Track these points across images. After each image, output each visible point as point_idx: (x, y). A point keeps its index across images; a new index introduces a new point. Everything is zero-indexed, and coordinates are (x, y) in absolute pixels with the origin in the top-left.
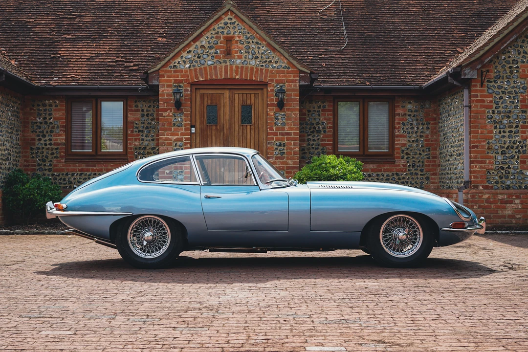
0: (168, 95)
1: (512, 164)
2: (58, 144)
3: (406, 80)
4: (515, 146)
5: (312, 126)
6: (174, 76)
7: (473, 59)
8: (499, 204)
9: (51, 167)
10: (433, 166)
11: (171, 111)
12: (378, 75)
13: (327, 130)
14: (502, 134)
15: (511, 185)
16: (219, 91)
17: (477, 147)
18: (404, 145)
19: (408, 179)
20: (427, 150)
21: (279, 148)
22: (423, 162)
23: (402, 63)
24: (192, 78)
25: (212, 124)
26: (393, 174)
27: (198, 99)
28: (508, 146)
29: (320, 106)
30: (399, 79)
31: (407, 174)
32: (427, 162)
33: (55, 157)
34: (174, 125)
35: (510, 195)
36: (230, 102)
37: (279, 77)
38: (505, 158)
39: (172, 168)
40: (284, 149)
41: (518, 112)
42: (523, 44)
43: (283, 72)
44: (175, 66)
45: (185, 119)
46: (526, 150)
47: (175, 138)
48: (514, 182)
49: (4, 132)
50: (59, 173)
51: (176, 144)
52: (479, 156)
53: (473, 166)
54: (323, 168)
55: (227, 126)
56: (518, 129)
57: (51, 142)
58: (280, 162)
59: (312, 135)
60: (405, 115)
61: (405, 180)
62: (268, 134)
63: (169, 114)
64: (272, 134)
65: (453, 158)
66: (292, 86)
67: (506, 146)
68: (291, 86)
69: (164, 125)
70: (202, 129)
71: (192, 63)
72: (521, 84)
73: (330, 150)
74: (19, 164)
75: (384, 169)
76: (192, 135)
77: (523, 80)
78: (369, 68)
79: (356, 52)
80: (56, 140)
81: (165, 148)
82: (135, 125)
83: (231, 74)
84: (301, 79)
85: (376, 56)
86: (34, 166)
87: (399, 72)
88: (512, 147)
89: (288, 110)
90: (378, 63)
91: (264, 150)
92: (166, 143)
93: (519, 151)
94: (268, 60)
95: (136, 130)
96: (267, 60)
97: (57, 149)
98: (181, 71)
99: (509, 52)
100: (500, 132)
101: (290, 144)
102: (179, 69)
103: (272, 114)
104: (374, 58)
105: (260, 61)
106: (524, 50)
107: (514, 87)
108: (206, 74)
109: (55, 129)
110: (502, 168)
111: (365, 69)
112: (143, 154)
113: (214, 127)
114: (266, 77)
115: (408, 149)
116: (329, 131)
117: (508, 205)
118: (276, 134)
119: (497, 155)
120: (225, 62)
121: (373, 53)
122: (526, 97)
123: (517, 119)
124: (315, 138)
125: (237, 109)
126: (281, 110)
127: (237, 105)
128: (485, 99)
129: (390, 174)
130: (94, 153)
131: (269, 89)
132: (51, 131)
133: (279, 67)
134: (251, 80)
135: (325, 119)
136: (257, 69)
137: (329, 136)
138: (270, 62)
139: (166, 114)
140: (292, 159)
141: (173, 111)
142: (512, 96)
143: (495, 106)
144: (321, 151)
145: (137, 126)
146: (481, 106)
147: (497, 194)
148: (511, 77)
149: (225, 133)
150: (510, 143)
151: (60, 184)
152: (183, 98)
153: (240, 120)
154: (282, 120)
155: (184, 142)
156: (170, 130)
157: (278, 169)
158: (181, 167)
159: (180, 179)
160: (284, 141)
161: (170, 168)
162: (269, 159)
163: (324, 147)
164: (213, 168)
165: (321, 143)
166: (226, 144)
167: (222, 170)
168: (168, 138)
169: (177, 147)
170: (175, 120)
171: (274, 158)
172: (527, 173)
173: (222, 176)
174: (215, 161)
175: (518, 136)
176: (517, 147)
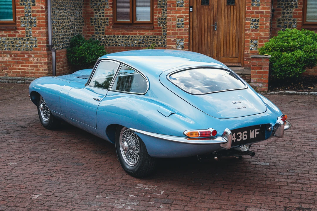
2: (108, 16)
5: (287, 3)
9: (104, 32)
13: (298, 5)
21: (254, 23)
25: (205, 5)
33: (107, 25)
34: (178, 6)
39: (175, 38)
40: (258, 24)
45: (185, 1)
47: (178, 15)
49: (68, 10)
50: (109, 36)
51: (179, 19)
54: (285, 40)
55: (216, 6)
57: (104, 14)
58: (255, 33)
59: (287, 9)
64: (249, 12)
69: (170, 6)
70: (198, 9)
73: (300, 20)
74: (83, 29)
76: (190, 13)
80: (107, 13)
81: (171, 23)
82: (159, 3)
86: (93, 30)
91: (243, 24)
92: (172, 19)
95: (159, 6)
97: (107, 19)
101: (263, 20)
109: (106, 5)
112: (164, 23)
113: (207, 7)
116: (300, 6)
118: (252, 13)
124: (289, 12)
130: (131, 23)
132: (104, 7)
137: (300, 10)
140: (264, 31)
144: (292, 22)
145: (160, 3)
149: (215, 11)
151: (110, 43)
153: (226, 2)
154: (258, 2)
155: (185, 18)
156: (175, 9)
157: (253, 39)
158: (182, 36)
159: (181, 45)
160: (258, 18)
161: (174, 37)
162: (246, 31)
163: (296, 19)
164: (205, 37)
165: (293, 15)
166: (215, 20)
167: (212, 39)
168: (173, 15)
169: (180, 22)
170: (178, 2)
171: (250, 31)
173: (212, 44)
174: (207, 32)
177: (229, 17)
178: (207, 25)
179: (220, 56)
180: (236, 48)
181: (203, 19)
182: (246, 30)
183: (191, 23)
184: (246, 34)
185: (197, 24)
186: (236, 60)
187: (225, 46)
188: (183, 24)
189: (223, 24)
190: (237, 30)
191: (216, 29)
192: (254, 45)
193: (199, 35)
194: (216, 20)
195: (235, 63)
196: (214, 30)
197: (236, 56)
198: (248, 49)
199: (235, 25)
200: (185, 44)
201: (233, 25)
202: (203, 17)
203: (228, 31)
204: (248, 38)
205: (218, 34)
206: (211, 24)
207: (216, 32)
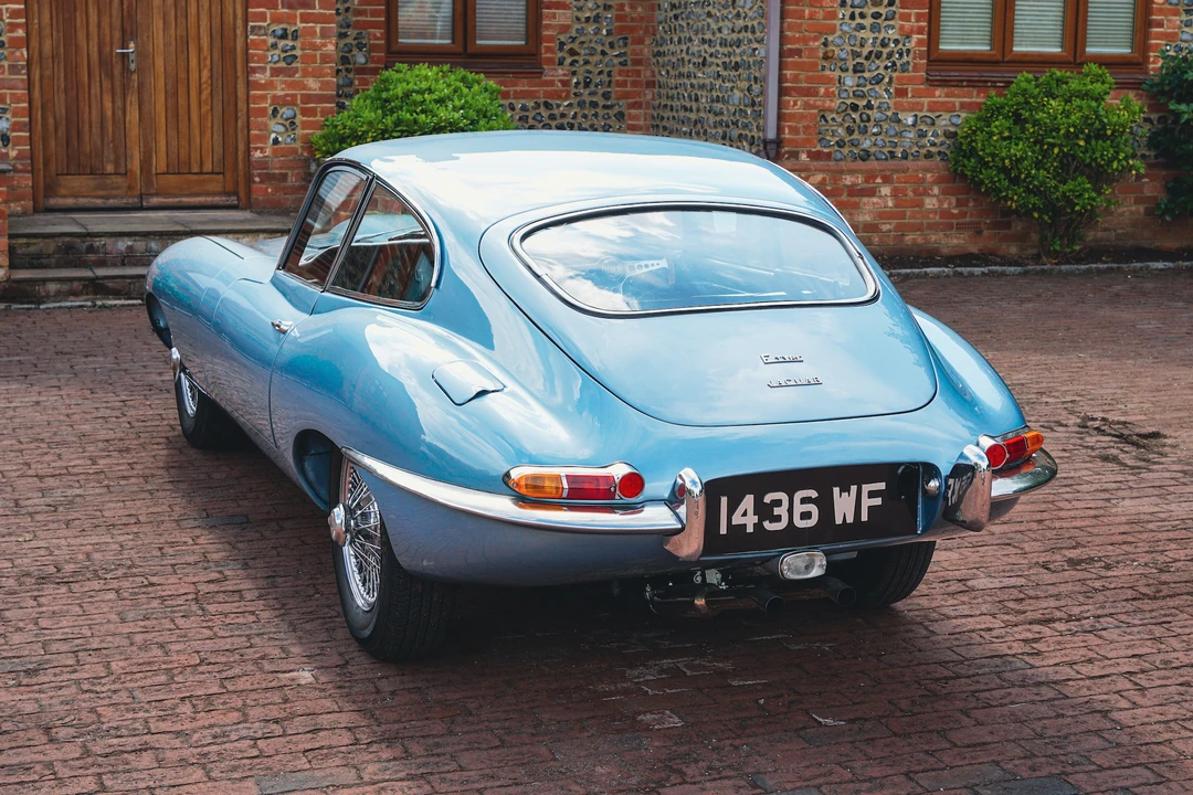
1: (876, 98)
4: (885, 51)
8: (844, 198)
10: (635, 84)
14: (858, 20)
15: (873, 150)
17: (798, 52)
18: (565, 29)
19: (575, 117)
20: (621, 43)
21: (282, 43)
22: (609, 74)
26: (538, 105)
28: (871, 52)
31: (570, 105)
32: (620, 75)
35: (870, 177)
38: (862, 81)
40: (293, 48)
46: (908, 62)
48: (880, 143)
52: (803, 75)
53: (789, 102)
56: (893, 8)
58: (284, 82)
61: (565, 121)
62: (248, 3)
64: (259, 3)
65: (708, 70)
67: (865, 52)
73: (378, 39)
75: (515, 92)
76: (30, 2)
88: (879, 55)
91: (239, 48)
93: (894, 64)
100: (852, 17)
101: (312, 32)
110: (855, 108)
115: (574, 39)
117: (865, 200)
118: (272, 5)
119: (843, 75)
129: (531, 104)
137: (377, 1)
140: (316, 74)
144: (354, 43)
147: (842, 172)
150: (873, 44)
155: (7, 21)
157: (279, 102)
160: (296, 24)
162: (255, 73)
163: (364, 32)
164: (93, 99)
165: (354, 19)
166: (129, 31)
167: (119, 103)
171: (268, 73)
172: (910, 121)
173: (120, 123)
174: (98, 79)
175: (893, 27)
176: (890, 55)
177: (181, 20)
178: (96, 49)
179: (154, 172)
180: (215, 137)
181: (78, 25)
182: (254, 70)
183: (34, 43)
184: (249, 85)
185: (58, 46)
186: (216, 184)
187: (172, 133)
188: (2, 45)
189: (162, 46)
190: (215, 70)
191: (133, 66)
192: (285, 126)
193: (66, 90)
194: (132, 33)
195: (214, 194)
196: (126, 70)
197: (217, 170)
198: (264, 139)
199: (206, 51)
200: (15, 127)
201: (200, 49)
202: (78, 20)
203: (182, 75)
204: (263, 98)
205: (141, 86)
206: (111, 45)
207: (135, 77)
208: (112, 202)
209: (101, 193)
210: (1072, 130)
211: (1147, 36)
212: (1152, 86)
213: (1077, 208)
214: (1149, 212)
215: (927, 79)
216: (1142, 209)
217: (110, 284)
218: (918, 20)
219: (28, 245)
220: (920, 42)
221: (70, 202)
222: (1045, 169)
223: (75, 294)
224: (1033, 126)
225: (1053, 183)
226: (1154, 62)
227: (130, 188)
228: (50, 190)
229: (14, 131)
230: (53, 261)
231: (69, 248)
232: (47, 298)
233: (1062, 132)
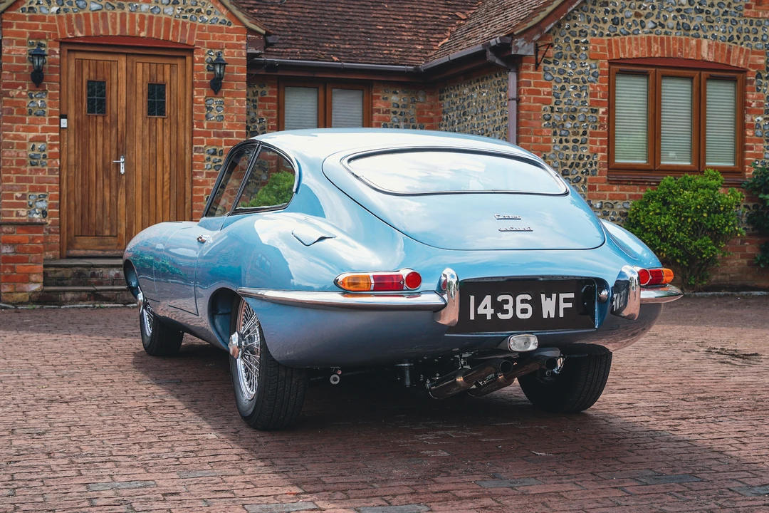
0: (19, 59)
3: (392, 56)
4: (582, 162)
6: (30, 27)
7: (530, 25)
11: (24, 88)
12: (347, 46)
14: (564, 144)
16: (109, 58)
21: (213, 158)
23: (379, 29)
24: (62, 31)
25: (96, 114)
27: (72, 68)
28: (573, 163)
29: (257, 92)
30: (381, 54)
34: (30, 113)
36: (129, 76)
37: (214, 37)
39: (24, 190)
40: (220, 161)
41: (586, 110)
42: (594, 7)
43: (220, 30)
44: (31, 8)
45: (49, 103)
46: (596, 170)
47: (31, 135)
51: (34, 146)
55: (122, 118)
56: (586, 137)
60: (388, 111)
62: (193, 133)
63: (20, 94)
64: (200, 134)
66: (235, 54)
67: (569, 163)
68: (232, 54)
69: (11, 112)
70: (78, 123)
71: (63, 4)
72: (591, 68)
76: (62, 131)
77: (594, 62)
78: (331, 35)
79: (306, 8)
81: (13, 154)
83: (132, 28)
84: (250, 43)
85: (338, 17)
87: (378, 44)
88: (577, 165)
89: (228, 94)
90: (344, 27)
91: (187, 161)
93: (587, 171)
94: (195, 8)
96: (193, 7)
98: (43, 18)
99: (575, 18)
100: (561, 142)
102: (38, 13)
103: (202, 100)
104: (335, 19)
105: (182, 9)
106: (596, 16)
107: (581, 73)
108: (88, 26)
111: (326, 36)
113: (100, 120)
114: (191, 37)
118: (207, 134)
120: (121, 7)
121: (333, 11)
122: (598, 88)
123: (584, 122)
125: (140, 90)
126: (216, 93)
127: (139, 81)
128: (541, 89)
131: (197, 57)
133: (213, 21)
134: (166, 41)
135: (264, 114)
136: (177, 23)
138: (199, 11)
139: (14, 93)
141: (28, 88)
142: (578, 85)
143: (554, 100)
146: (536, 100)
148: (578, 57)
149: (120, 130)
150: (574, 158)
152: (47, 66)
153: (144, 109)
154: (218, 111)
155: (49, 142)
156: (23, 121)
158: (42, 186)
159: (41, 208)
160: (222, 146)
161: (23, 188)
164: (98, 190)
166: (121, 150)
167: (114, 193)
168: (19, 135)
169: (36, 152)
170: (31, 105)
171: (204, 175)
172: (598, 205)
173: (114, 204)
174: (102, 178)
175: (586, 148)
176: (585, 165)
177: (153, 144)
178: (101, 160)
180: (172, 214)
181: (91, 145)
182: (196, 174)
183: (64, 156)
184: (193, 182)
185: (78, 158)
187: (146, 211)
188: (45, 157)
189: (141, 160)
190: (172, 174)
191: (122, 171)
193: (82, 184)
194: (123, 151)
196: (118, 174)
199: (167, 163)
200: (51, 206)
201: (163, 162)
202: (91, 143)
203: (153, 177)
204: (201, 190)
205: (127, 183)
206: (110, 158)
207: (124, 178)
208: (108, 253)
209: (101, 247)
210: (699, 207)
211: (743, 155)
212: (748, 186)
213: (704, 256)
214: (750, 264)
215: (608, 180)
216: (745, 261)
217: (104, 294)
218: (601, 144)
219: (55, 272)
220: (603, 157)
221: (82, 252)
222: (683, 232)
223: (83, 300)
224: (675, 206)
225: (688, 240)
226: (749, 171)
227: (119, 245)
228: (71, 245)
229: (49, 208)
230: (70, 281)
231: (80, 274)
232: (66, 302)
233: (693, 208)
